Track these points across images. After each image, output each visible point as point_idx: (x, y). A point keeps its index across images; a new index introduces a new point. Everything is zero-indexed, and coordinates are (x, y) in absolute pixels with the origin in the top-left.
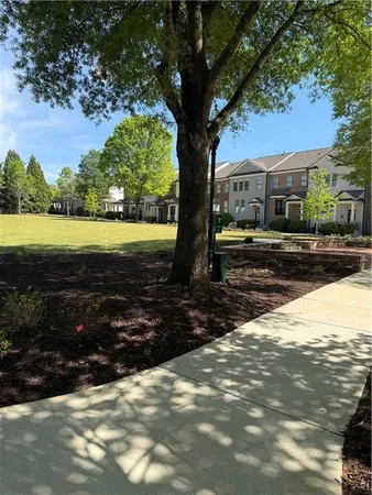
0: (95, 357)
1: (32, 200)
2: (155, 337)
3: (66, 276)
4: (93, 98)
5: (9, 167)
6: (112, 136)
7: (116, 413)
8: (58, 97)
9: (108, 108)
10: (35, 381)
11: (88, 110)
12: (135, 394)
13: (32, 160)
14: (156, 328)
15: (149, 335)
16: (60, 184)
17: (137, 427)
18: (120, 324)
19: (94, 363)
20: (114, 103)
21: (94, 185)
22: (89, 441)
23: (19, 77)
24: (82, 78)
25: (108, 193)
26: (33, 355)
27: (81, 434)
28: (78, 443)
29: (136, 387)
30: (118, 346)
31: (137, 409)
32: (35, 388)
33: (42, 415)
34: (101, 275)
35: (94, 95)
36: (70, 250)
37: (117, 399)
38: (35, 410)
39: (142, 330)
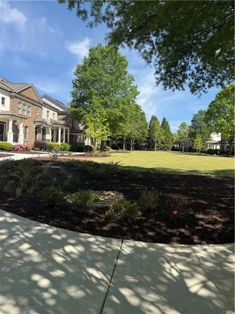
0: (183, 230)
1: (162, 143)
2: (223, 228)
3: (174, 186)
4: (197, 82)
5: (152, 125)
6: (214, 100)
7: (189, 260)
8: (177, 85)
9: (206, 86)
10: (151, 233)
11: (194, 89)
12: (202, 254)
13: (164, 120)
14: (224, 223)
15: (218, 226)
16: (179, 133)
17: (200, 269)
18: (200, 216)
19: (181, 233)
20: (210, 83)
21: (201, 133)
22: (172, 267)
23: (157, 79)
24: (191, 72)
25: (210, 137)
26: (152, 222)
27: (169, 263)
28: (167, 266)
29: (204, 251)
30: (197, 228)
31: (202, 262)
32: (150, 237)
33: (152, 249)
34: (196, 188)
35: (197, 80)
36: (179, 172)
37: (191, 253)
38: (149, 246)
39: (214, 222)
